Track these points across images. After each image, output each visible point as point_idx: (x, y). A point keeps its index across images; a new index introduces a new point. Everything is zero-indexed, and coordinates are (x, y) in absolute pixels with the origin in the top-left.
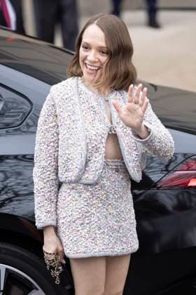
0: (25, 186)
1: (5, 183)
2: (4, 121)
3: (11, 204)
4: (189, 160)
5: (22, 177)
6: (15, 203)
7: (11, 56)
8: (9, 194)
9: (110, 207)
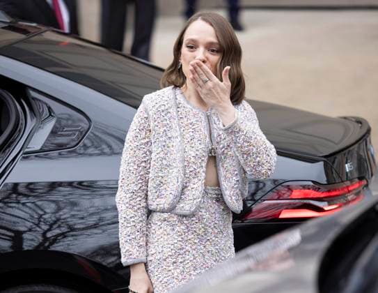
0: (82, 218)
1: (57, 215)
2: (56, 142)
3: (65, 239)
4: (279, 188)
5: (78, 208)
6: (70, 238)
7: (64, 64)
8: (63, 229)
9: (208, 243)
